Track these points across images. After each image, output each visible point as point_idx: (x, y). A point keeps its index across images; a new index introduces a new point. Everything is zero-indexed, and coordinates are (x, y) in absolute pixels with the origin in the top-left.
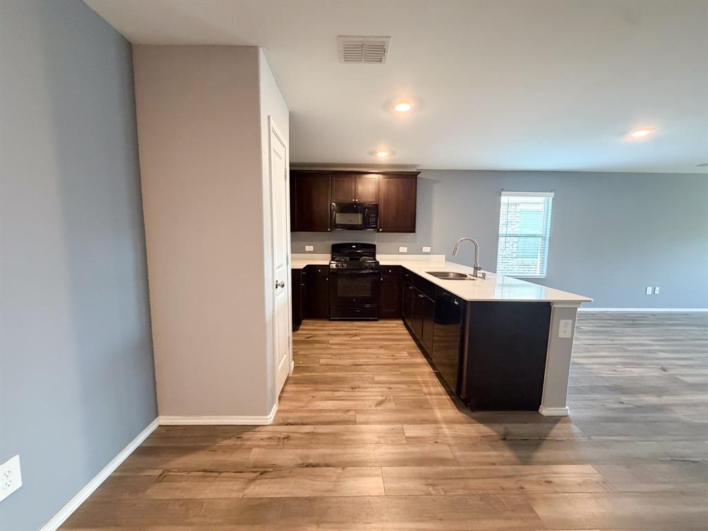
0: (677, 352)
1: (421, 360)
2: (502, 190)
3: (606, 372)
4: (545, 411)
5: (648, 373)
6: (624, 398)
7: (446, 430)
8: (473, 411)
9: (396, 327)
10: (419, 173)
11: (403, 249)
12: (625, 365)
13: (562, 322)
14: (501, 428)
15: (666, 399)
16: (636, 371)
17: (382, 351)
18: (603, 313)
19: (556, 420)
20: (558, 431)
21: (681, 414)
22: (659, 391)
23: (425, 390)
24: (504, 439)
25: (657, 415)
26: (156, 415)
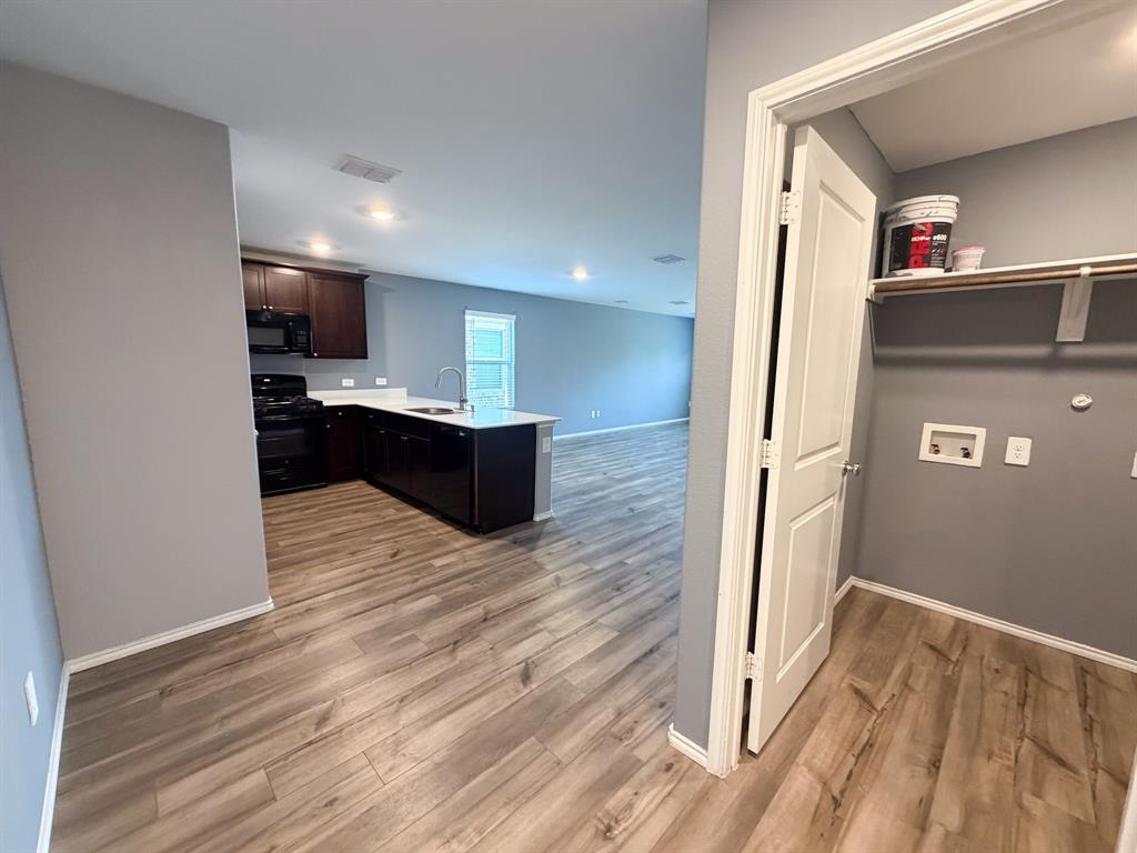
0: (612, 461)
1: (414, 512)
2: (466, 308)
3: (572, 484)
4: (537, 518)
5: (597, 478)
6: (584, 497)
7: (469, 552)
8: (485, 534)
9: (360, 488)
10: (368, 276)
11: (348, 382)
12: (582, 476)
13: (545, 439)
14: (511, 537)
15: (607, 491)
16: (590, 479)
17: (360, 515)
18: (562, 440)
19: (546, 521)
20: (549, 527)
21: (614, 498)
22: (602, 488)
23: (434, 533)
24: (515, 543)
25: (603, 502)
26: (62, 659)
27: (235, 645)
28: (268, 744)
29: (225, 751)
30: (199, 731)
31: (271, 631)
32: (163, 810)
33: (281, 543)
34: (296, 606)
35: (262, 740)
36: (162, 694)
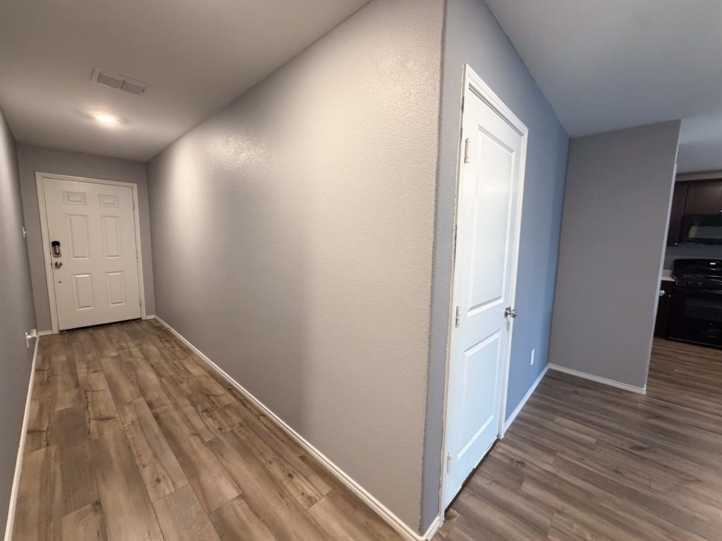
26: (548, 362)
27: (614, 396)
28: (603, 434)
29: (586, 424)
30: (580, 411)
31: (637, 402)
32: (555, 421)
33: (676, 370)
34: (660, 401)
35: (603, 432)
36: (574, 392)
